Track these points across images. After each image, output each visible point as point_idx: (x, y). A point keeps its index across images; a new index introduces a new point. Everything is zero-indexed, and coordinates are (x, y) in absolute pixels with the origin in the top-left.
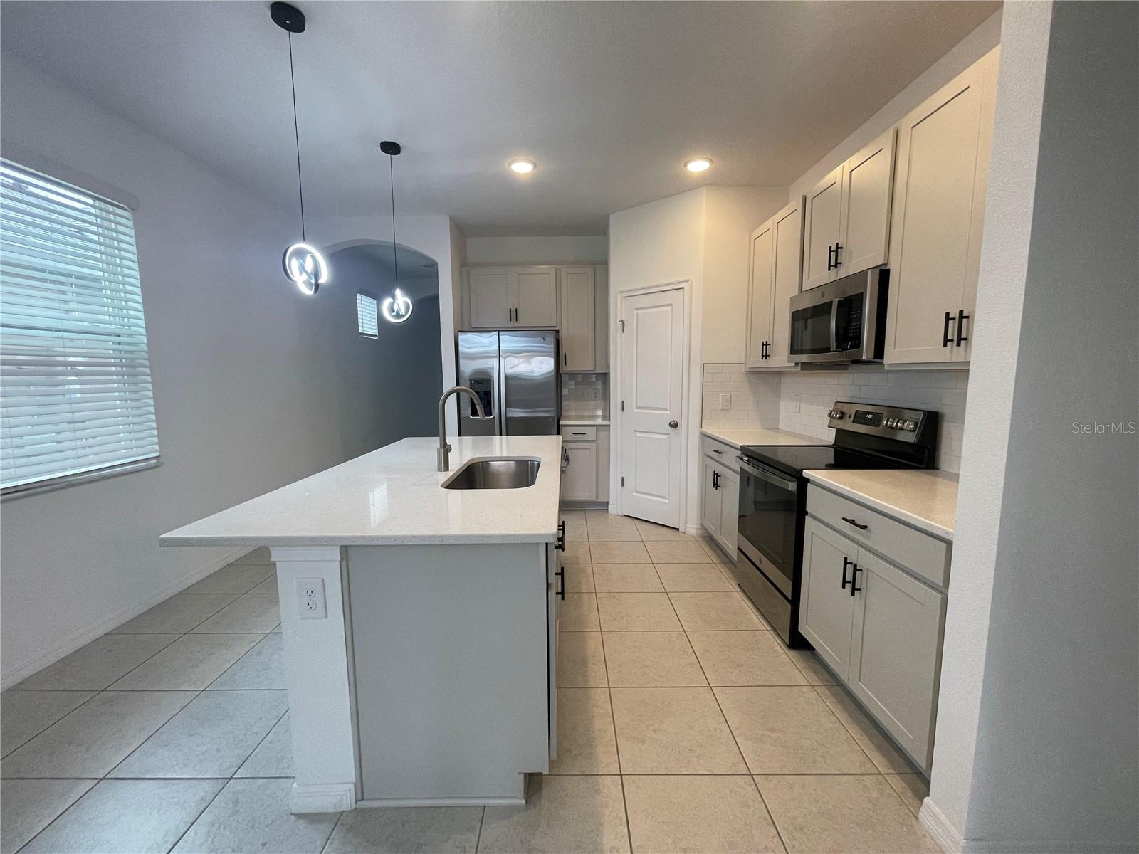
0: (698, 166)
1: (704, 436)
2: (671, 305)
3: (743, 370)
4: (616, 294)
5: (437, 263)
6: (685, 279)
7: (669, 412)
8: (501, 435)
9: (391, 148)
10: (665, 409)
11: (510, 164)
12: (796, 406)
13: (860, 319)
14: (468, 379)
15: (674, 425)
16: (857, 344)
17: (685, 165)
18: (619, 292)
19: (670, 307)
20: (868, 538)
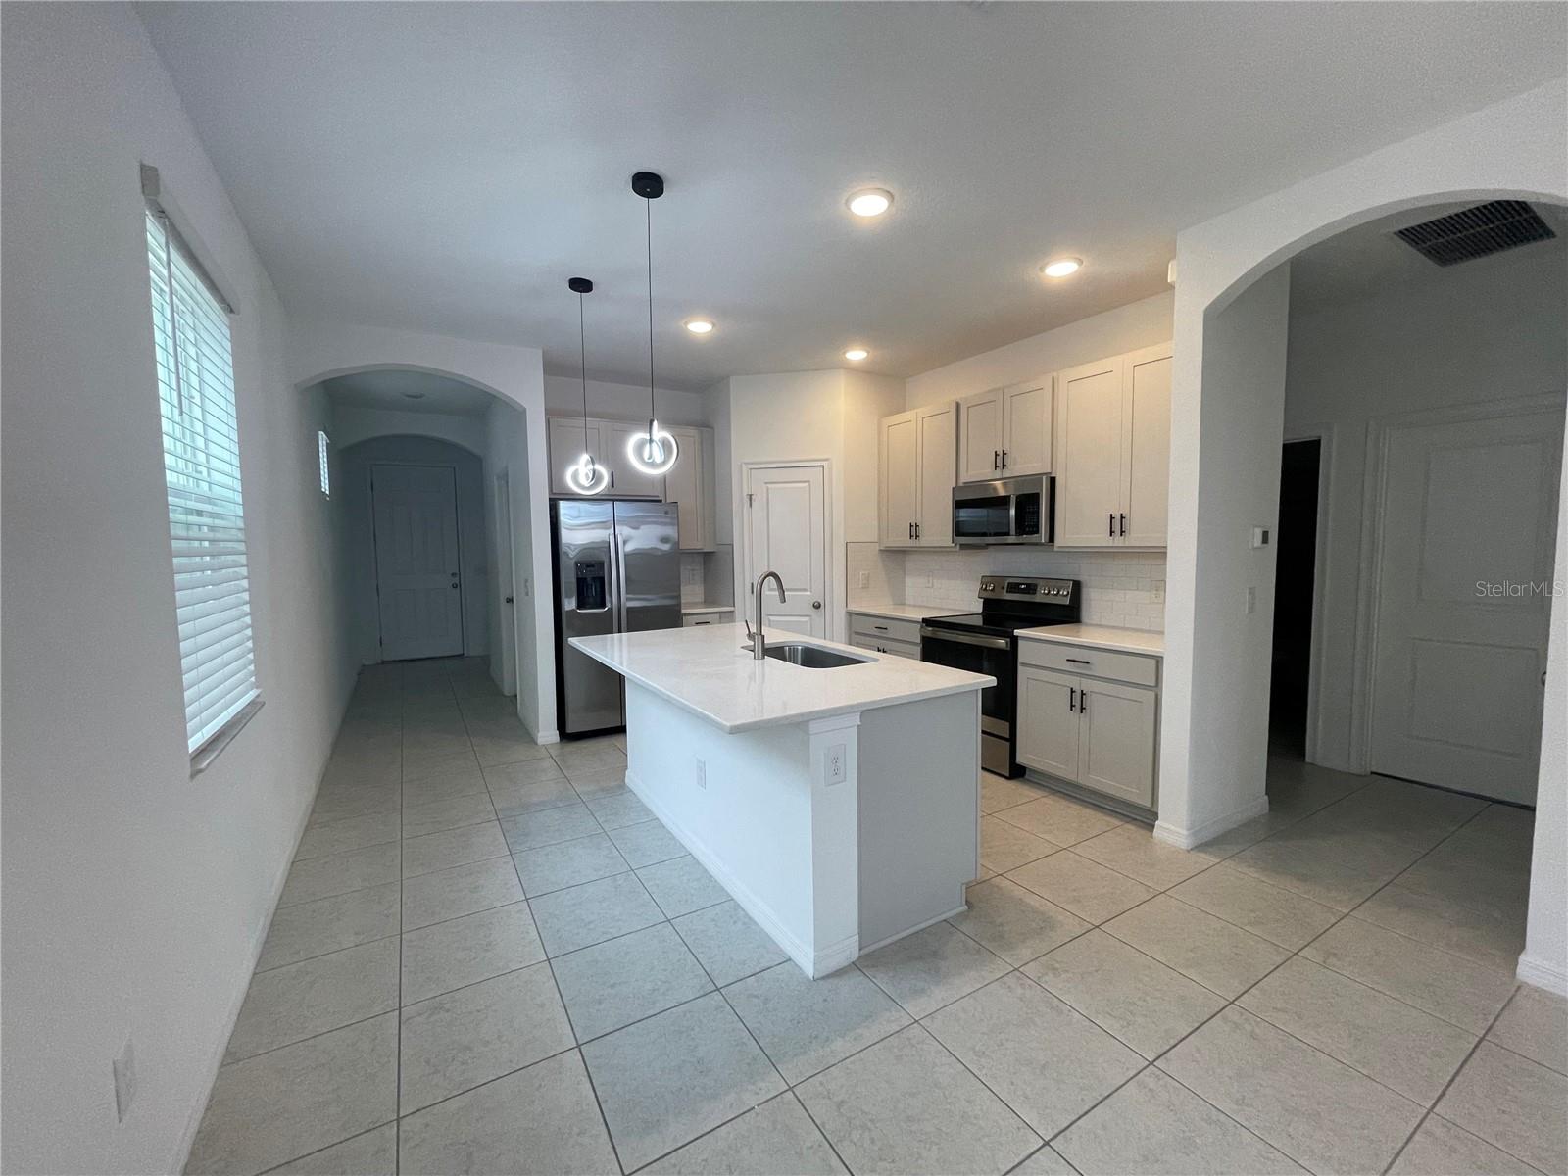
0: (856, 355)
1: (850, 614)
2: (809, 482)
3: (878, 548)
4: (741, 466)
5: (525, 410)
6: (825, 456)
7: (809, 593)
8: (620, 632)
9: (581, 285)
10: (805, 590)
11: (686, 324)
12: (929, 582)
13: (1037, 512)
14: (573, 561)
15: (817, 606)
16: (1035, 530)
17: (844, 353)
18: (746, 463)
19: (807, 484)
20: (1090, 669)
